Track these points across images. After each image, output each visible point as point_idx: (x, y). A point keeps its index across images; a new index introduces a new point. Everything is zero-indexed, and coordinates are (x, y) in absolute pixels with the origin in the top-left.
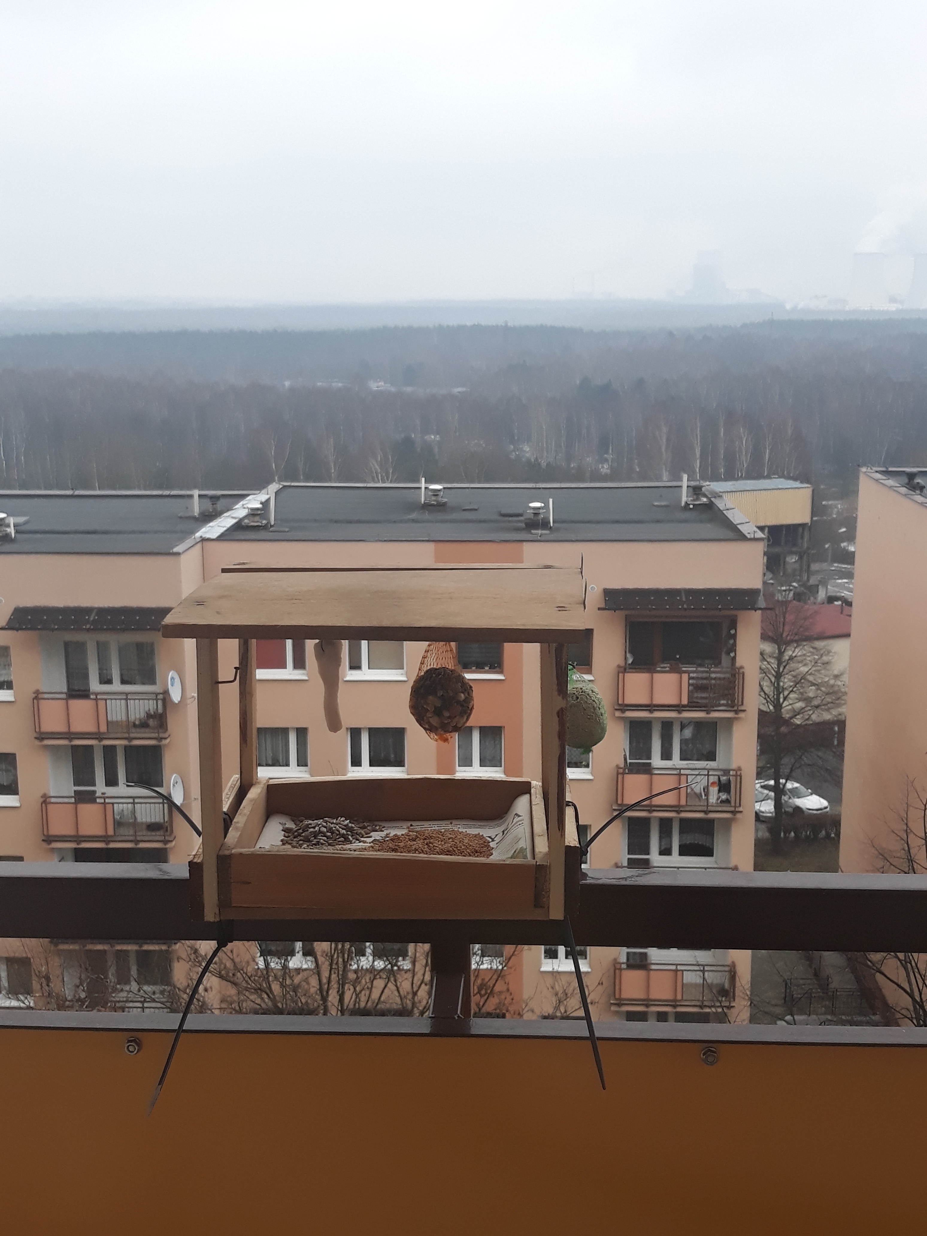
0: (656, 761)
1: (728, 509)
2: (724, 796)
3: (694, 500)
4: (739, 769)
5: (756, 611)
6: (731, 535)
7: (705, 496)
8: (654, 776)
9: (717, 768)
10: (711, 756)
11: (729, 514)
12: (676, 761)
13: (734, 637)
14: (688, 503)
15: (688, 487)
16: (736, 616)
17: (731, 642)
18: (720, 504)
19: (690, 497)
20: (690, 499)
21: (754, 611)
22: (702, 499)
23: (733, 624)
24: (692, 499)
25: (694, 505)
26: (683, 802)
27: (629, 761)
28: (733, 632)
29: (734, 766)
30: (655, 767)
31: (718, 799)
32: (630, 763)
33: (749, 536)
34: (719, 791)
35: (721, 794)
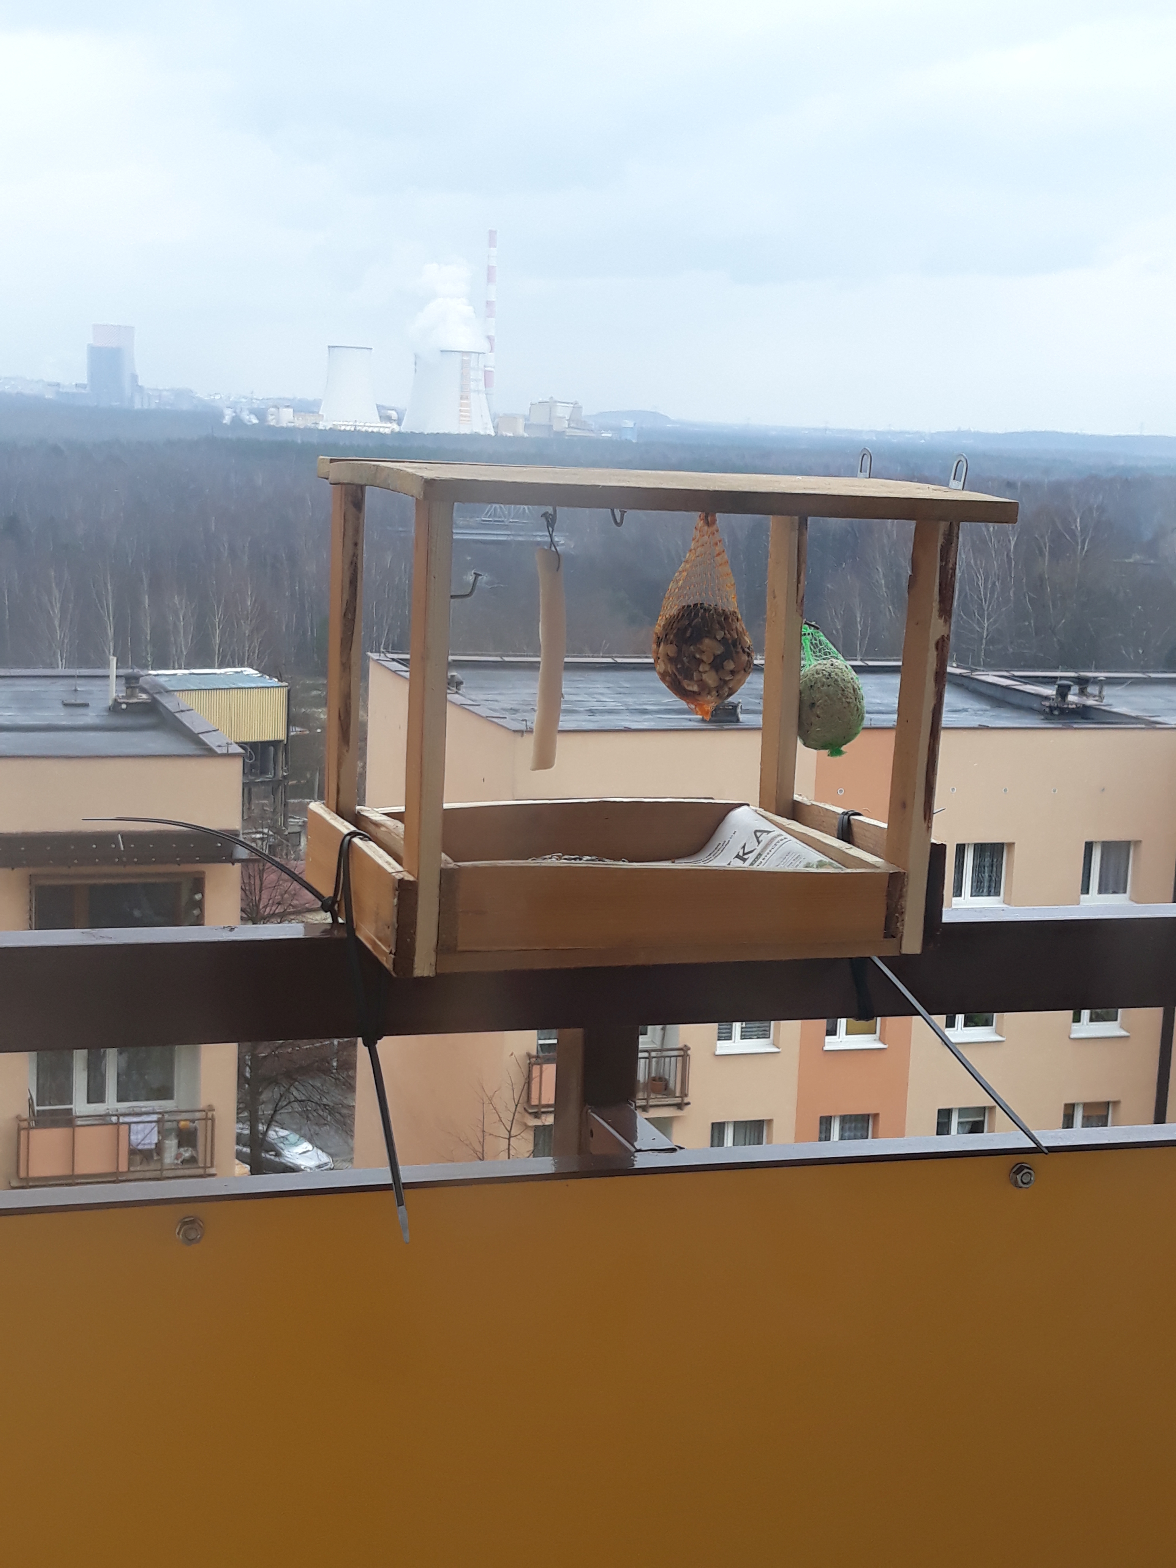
0: (80, 1106)
1: (182, 711)
2: (187, 1154)
3: (127, 697)
4: (211, 1108)
5: (233, 864)
6: (190, 748)
7: (144, 691)
8: (77, 1129)
9: (175, 1109)
10: (165, 1092)
11: (184, 718)
12: (111, 1103)
13: (200, 905)
14: (119, 700)
15: (117, 677)
16: (204, 873)
17: (196, 912)
18: (169, 703)
19: (121, 691)
20: (120, 695)
21: (230, 864)
22: (140, 694)
23: (198, 884)
24: (124, 694)
25: (126, 703)
27: (36, 1108)
28: (198, 897)
29: (203, 1105)
30: (78, 1114)
31: (177, 1158)
32: (38, 1111)
33: (219, 750)
34: (180, 1145)
35: (182, 1150)
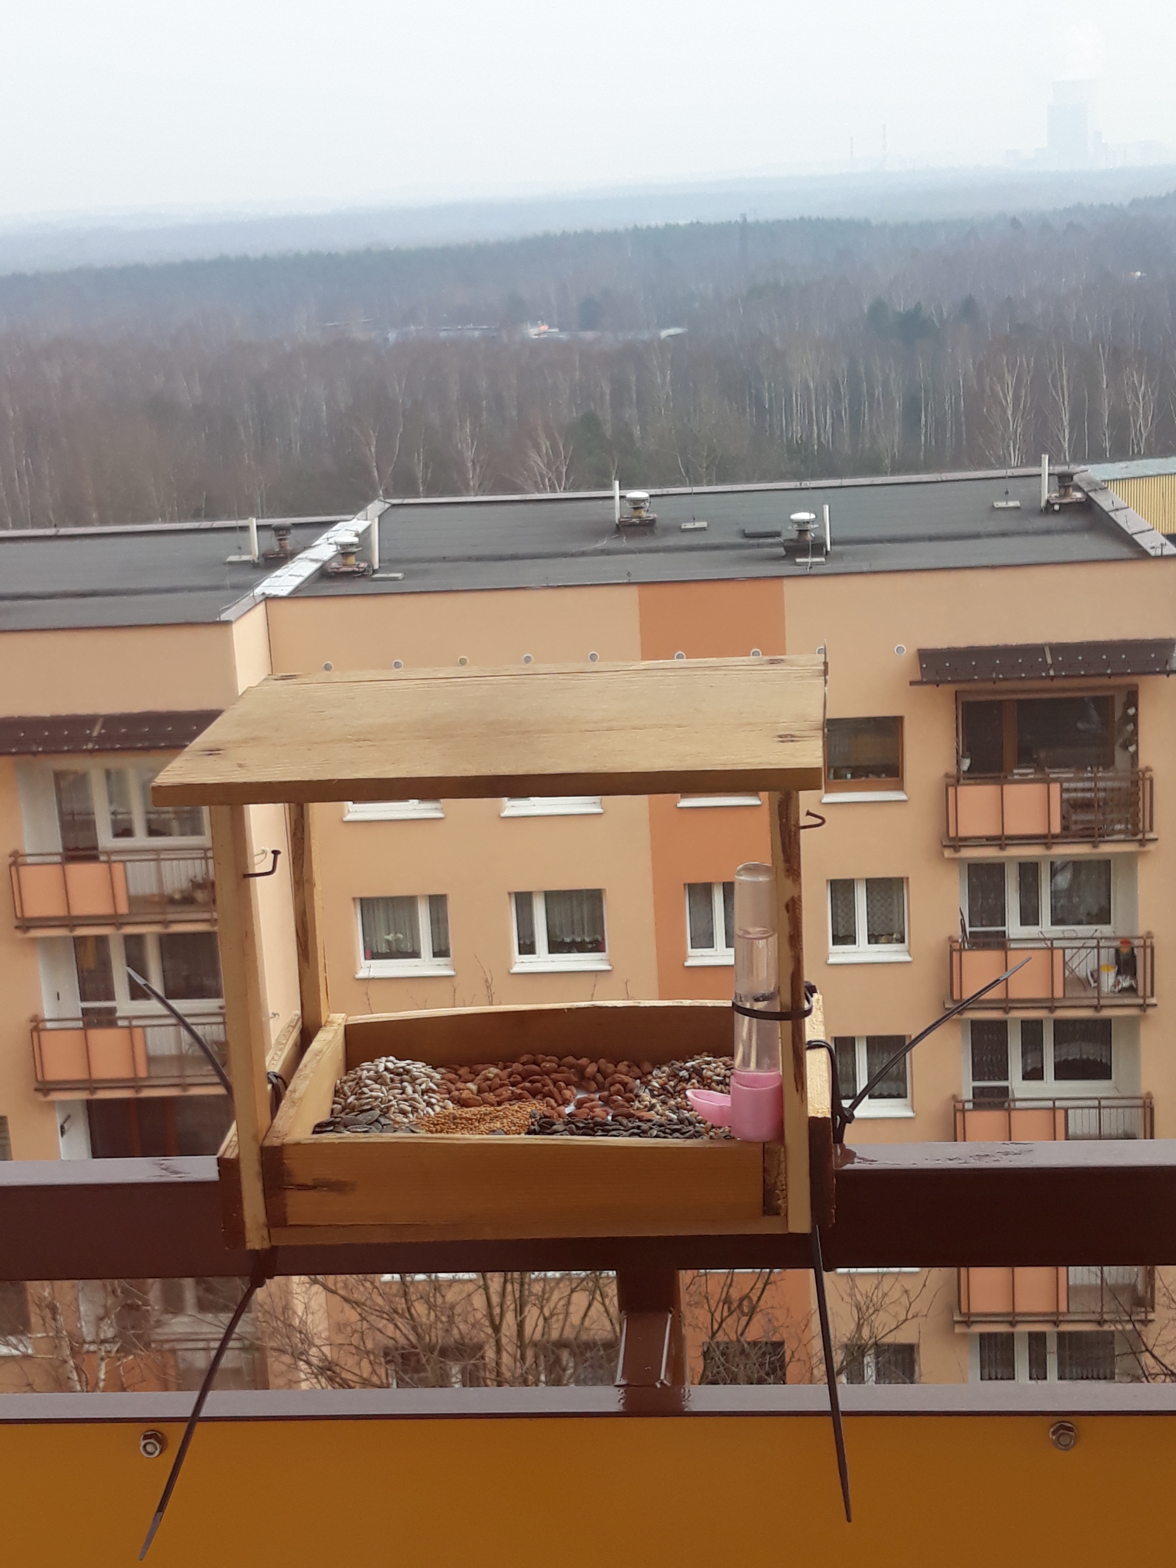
0: (1014, 928)
1: (1117, 510)
3: (1061, 496)
4: (1150, 935)
5: (1168, 676)
6: (1124, 551)
7: (1079, 488)
8: (1011, 953)
9: (1113, 935)
10: (1103, 916)
11: (1120, 518)
12: (1046, 927)
13: (1134, 719)
14: (1052, 502)
15: (1049, 475)
16: (1137, 686)
17: (1130, 727)
18: (1104, 501)
19: (1055, 491)
20: (1053, 495)
21: (1165, 677)
22: (1074, 493)
23: (1132, 698)
24: (1057, 495)
25: (1061, 505)
26: (1059, 993)
27: (968, 929)
28: (1131, 711)
29: (1141, 931)
30: (1012, 937)
31: (1115, 986)
32: (970, 933)
33: (1152, 553)
34: (1119, 973)
35: (1120, 978)
